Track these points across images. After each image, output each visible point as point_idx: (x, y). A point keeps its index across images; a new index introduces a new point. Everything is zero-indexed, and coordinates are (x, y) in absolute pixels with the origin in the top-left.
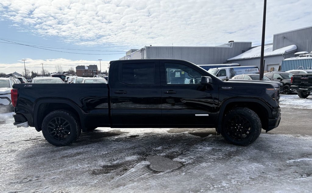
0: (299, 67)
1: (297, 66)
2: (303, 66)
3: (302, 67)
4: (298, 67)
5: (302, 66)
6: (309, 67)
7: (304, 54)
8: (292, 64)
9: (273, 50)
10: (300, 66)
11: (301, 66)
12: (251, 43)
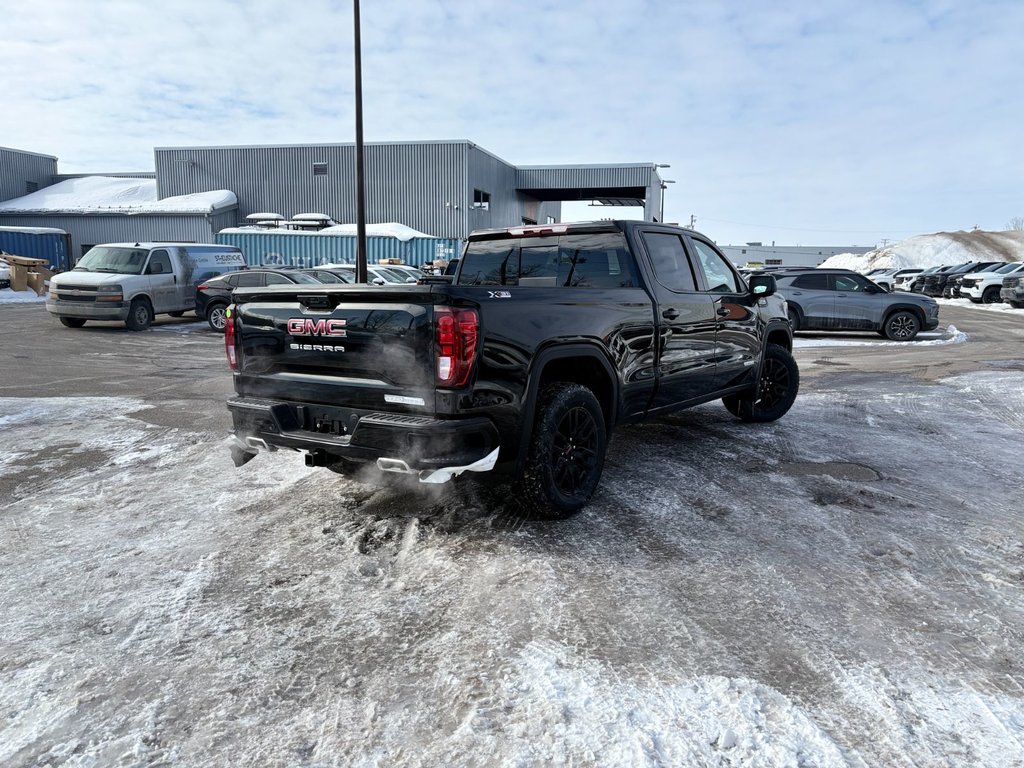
0: (268, 257)
1: (263, 253)
2: (281, 255)
3: (278, 255)
4: (266, 255)
5: (276, 252)
6: (296, 256)
7: (275, 220)
8: (246, 246)
9: (161, 197)
10: (271, 252)
11: (273, 254)
12: (54, 160)
